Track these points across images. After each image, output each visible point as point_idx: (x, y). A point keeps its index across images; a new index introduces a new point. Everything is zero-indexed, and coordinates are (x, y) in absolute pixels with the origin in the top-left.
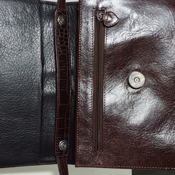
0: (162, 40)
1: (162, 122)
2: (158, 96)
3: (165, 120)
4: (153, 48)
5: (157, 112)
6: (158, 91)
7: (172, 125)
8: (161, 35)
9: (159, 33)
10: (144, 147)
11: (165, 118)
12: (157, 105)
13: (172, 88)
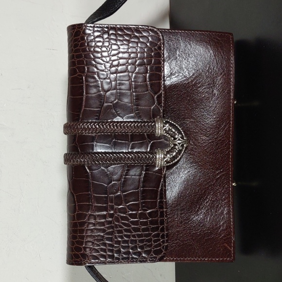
0: (200, 90)
1: (201, 198)
2: (195, 163)
3: (205, 195)
4: (189, 100)
5: (195, 186)
6: (196, 157)
7: (214, 201)
8: (199, 83)
9: (197, 80)
10: (178, 231)
11: (204, 192)
12: (195, 176)
13: (214, 153)
